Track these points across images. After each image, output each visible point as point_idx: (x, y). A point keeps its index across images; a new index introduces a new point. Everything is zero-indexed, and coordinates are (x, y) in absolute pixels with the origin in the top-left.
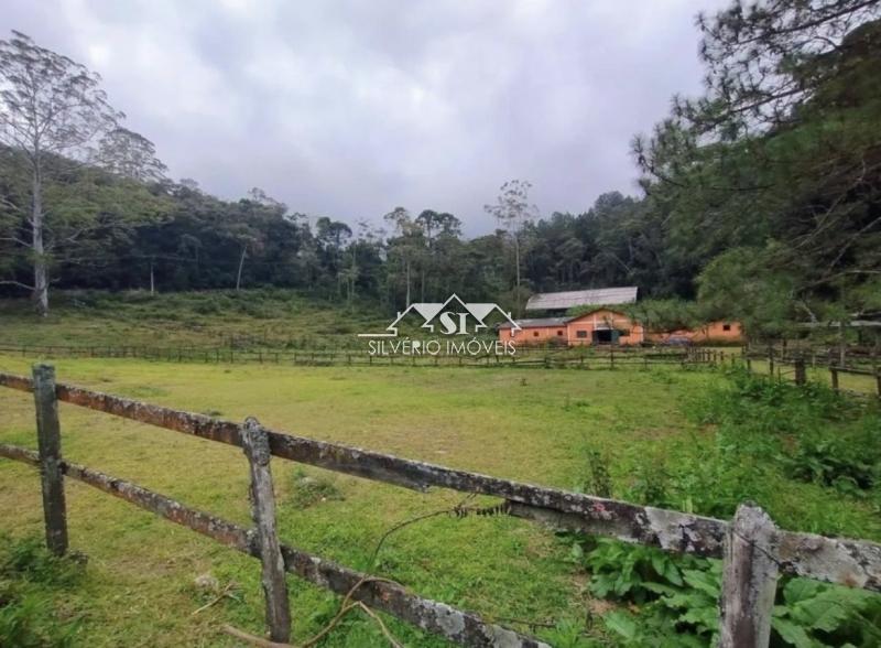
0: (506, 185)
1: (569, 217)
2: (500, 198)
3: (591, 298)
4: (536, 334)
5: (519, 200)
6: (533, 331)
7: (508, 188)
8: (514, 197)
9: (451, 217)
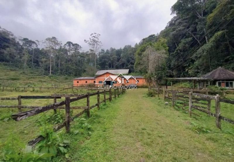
0: (92, 34)
1: (114, 49)
2: (90, 39)
3: (116, 72)
4: (86, 82)
5: (96, 39)
6: (85, 81)
7: (93, 35)
8: (95, 38)
9: (78, 45)
